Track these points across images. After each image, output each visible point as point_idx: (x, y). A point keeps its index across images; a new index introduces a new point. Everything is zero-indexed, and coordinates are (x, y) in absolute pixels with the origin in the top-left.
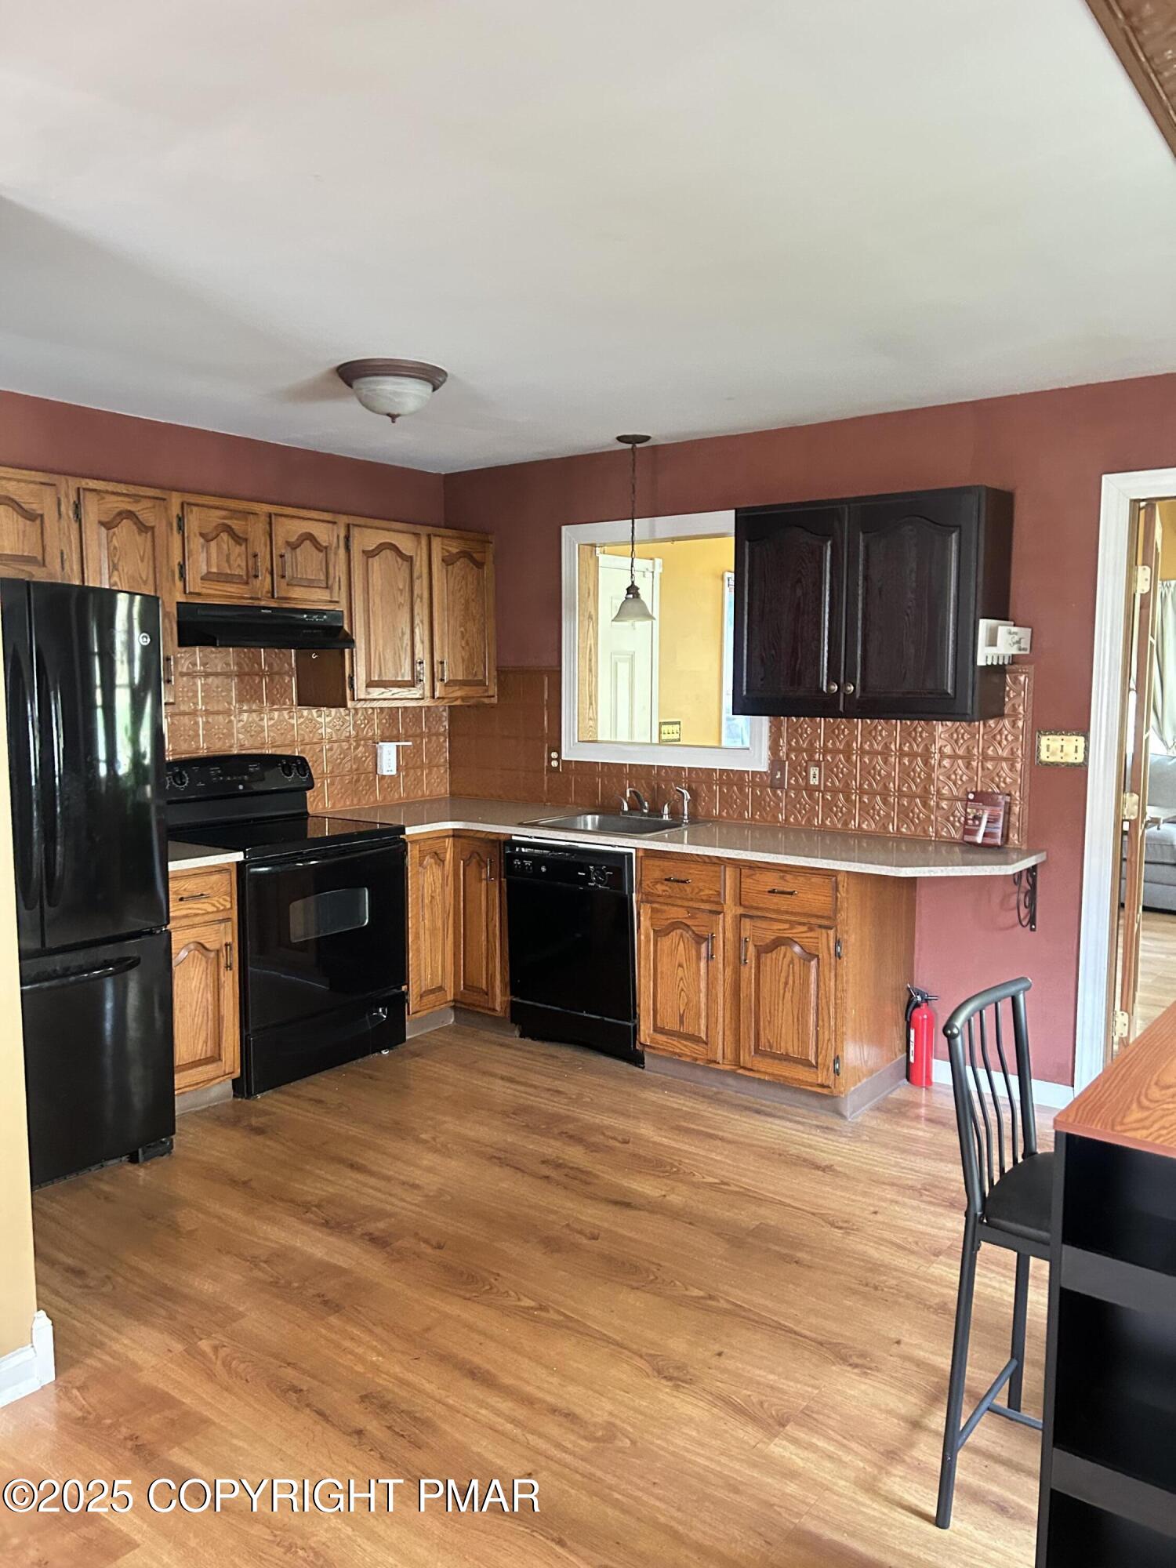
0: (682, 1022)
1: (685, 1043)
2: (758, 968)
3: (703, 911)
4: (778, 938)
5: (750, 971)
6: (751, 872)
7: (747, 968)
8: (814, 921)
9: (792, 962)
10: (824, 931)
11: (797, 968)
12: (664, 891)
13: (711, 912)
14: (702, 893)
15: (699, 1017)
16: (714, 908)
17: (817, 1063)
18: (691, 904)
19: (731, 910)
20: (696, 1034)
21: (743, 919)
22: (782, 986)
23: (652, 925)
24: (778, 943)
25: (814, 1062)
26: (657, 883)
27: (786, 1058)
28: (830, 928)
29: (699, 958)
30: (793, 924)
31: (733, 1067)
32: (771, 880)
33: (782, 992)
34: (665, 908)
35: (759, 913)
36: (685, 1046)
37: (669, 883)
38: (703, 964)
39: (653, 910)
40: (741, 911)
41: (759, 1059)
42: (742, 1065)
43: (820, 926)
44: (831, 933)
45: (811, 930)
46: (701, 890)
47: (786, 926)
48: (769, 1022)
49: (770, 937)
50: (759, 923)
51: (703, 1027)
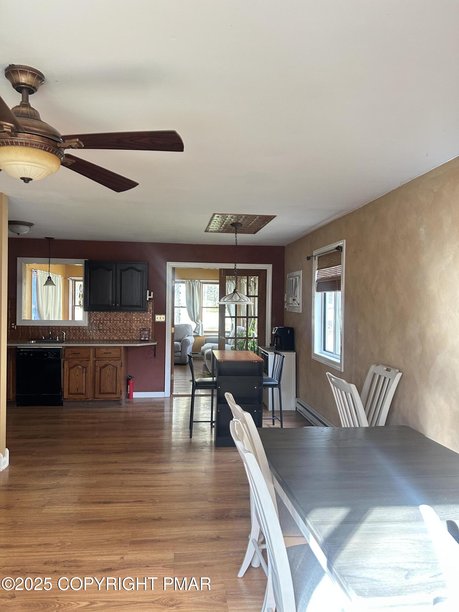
0: (78, 390)
1: (79, 395)
2: (100, 373)
3: (84, 361)
4: (106, 364)
5: (98, 374)
6: (98, 349)
7: (97, 373)
8: (115, 359)
9: (110, 370)
10: (118, 361)
11: (111, 371)
12: (72, 357)
13: (87, 361)
14: (84, 356)
15: (83, 388)
16: (87, 359)
17: (116, 392)
18: (80, 359)
19: (92, 359)
20: (82, 392)
21: (96, 361)
22: (107, 376)
23: (68, 366)
24: (106, 366)
25: (115, 393)
26: (70, 355)
27: (108, 393)
28: (120, 360)
29: (83, 373)
30: (110, 360)
31: (92, 399)
32: (104, 350)
33: (107, 377)
34: (73, 361)
35: (100, 359)
36: (79, 396)
37: (74, 355)
38: (84, 374)
39: (69, 362)
40: (95, 359)
41: (101, 395)
42: (96, 397)
44: (120, 361)
45: (115, 361)
46: (84, 355)
47: (108, 361)
48: (104, 385)
49: (104, 364)
50: (101, 362)
51: (84, 390)
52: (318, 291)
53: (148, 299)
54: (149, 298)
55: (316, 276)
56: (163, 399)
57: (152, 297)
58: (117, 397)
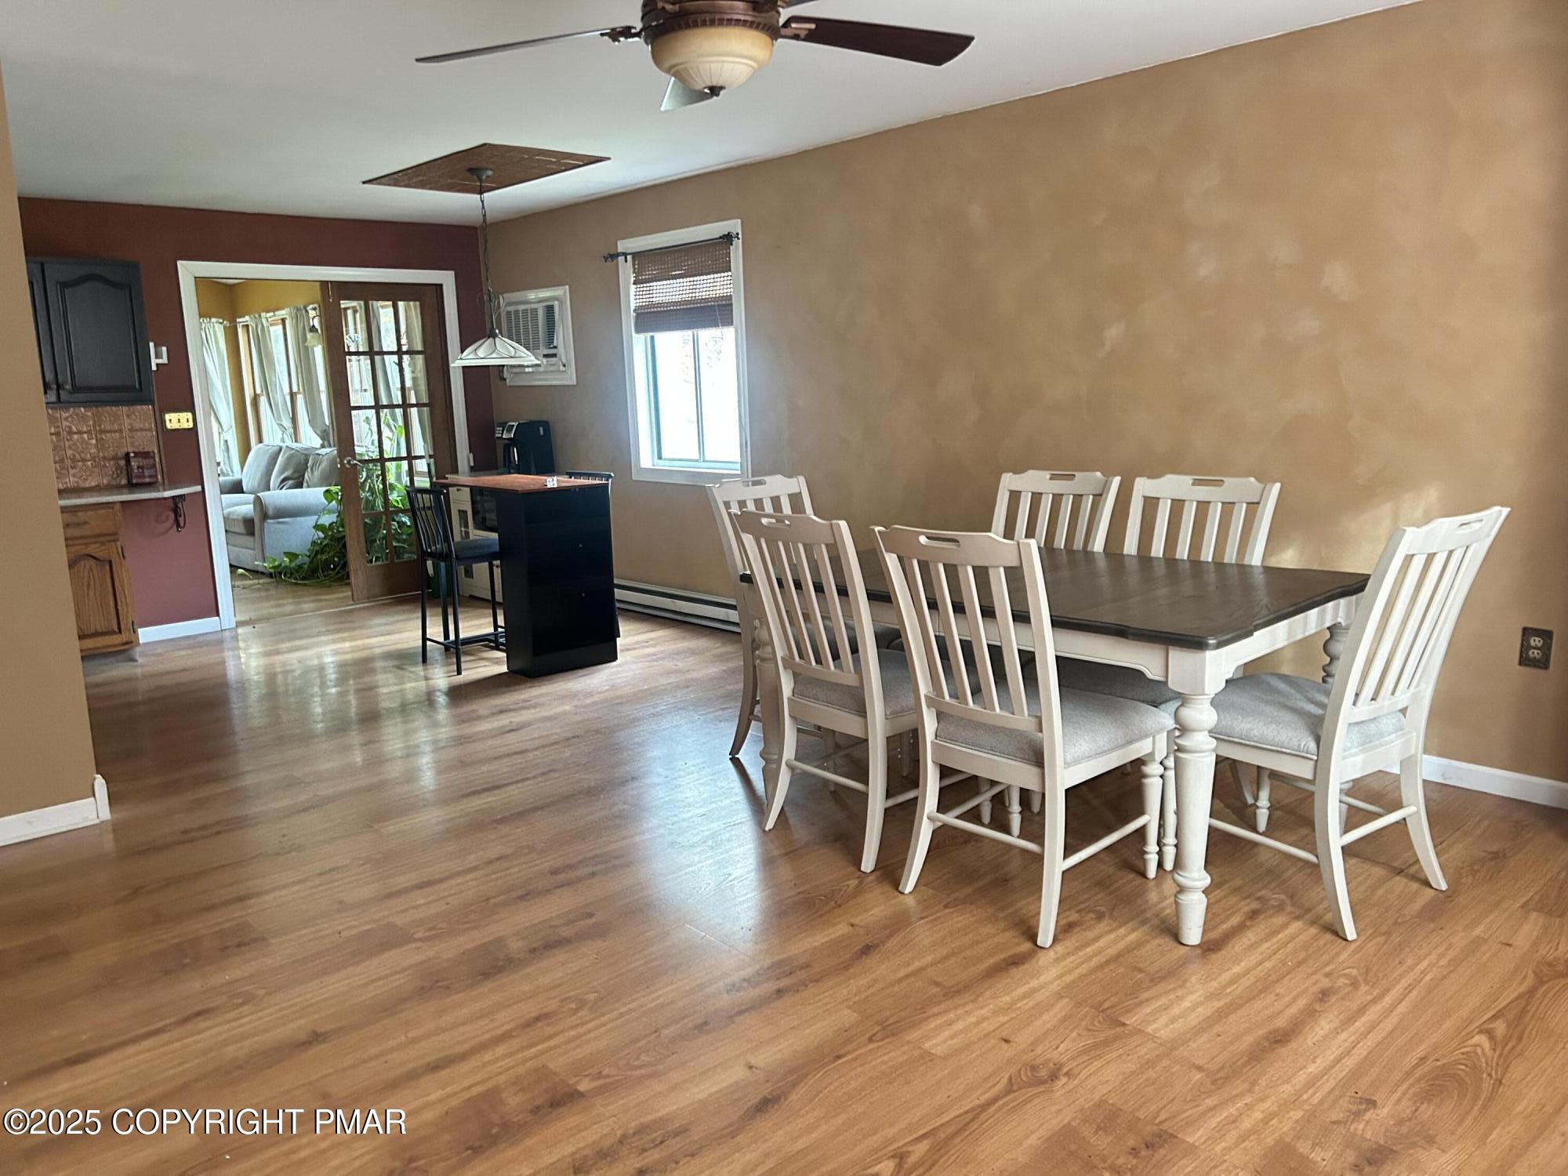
8: (103, 539)
9: (91, 569)
10: (113, 543)
17: (120, 629)
22: (85, 588)
25: (117, 630)
27: (96, 635)
28: (116, 540)
30: (87, 544)
33: (86, 592)
43: (109, 541)
44: (118, 542)
45: (102, 545)
47: (83, 547)
52: (638, 331)
53: (154, 368)
54: (157, 365)
55: (632, 297)
56: (219, 636)
57: (164, 360)
58: (124, 640)
